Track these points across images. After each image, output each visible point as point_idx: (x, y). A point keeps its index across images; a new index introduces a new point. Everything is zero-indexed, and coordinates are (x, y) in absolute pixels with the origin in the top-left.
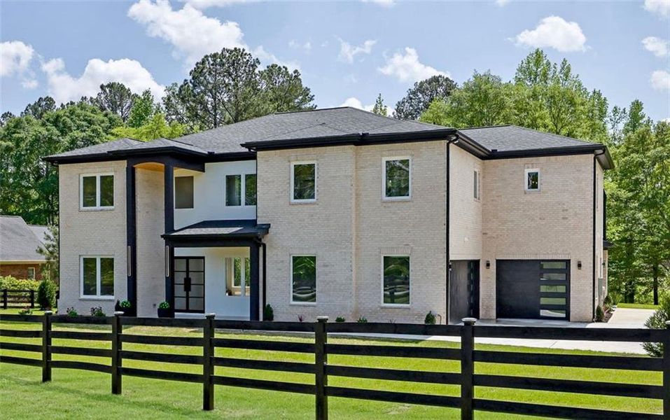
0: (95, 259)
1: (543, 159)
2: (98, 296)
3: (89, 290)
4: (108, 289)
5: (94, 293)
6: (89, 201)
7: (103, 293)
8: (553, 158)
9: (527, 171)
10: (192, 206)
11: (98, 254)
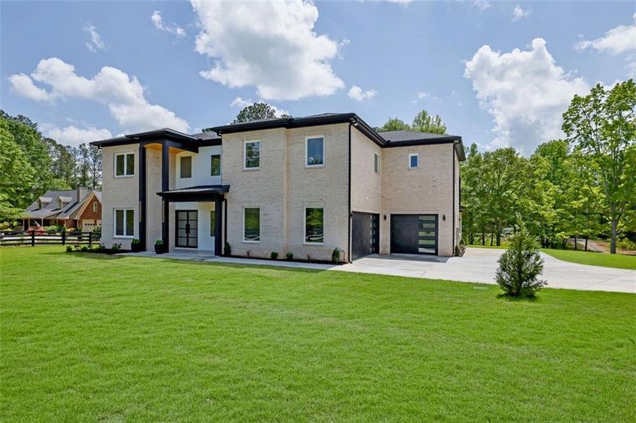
0: (123, 211)
1: (420, 147)
2: (125, 236)
3: (119, 232)
4: (130, 232)
5: (123, 234)
6: (120, 171)
7: (127, 234)
8: (427, 146)
9: (410, 155)
10: (190, 177)
11: (125, 207)
